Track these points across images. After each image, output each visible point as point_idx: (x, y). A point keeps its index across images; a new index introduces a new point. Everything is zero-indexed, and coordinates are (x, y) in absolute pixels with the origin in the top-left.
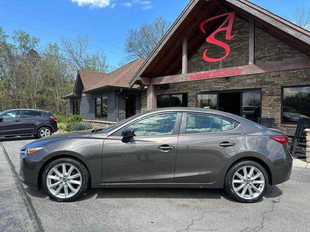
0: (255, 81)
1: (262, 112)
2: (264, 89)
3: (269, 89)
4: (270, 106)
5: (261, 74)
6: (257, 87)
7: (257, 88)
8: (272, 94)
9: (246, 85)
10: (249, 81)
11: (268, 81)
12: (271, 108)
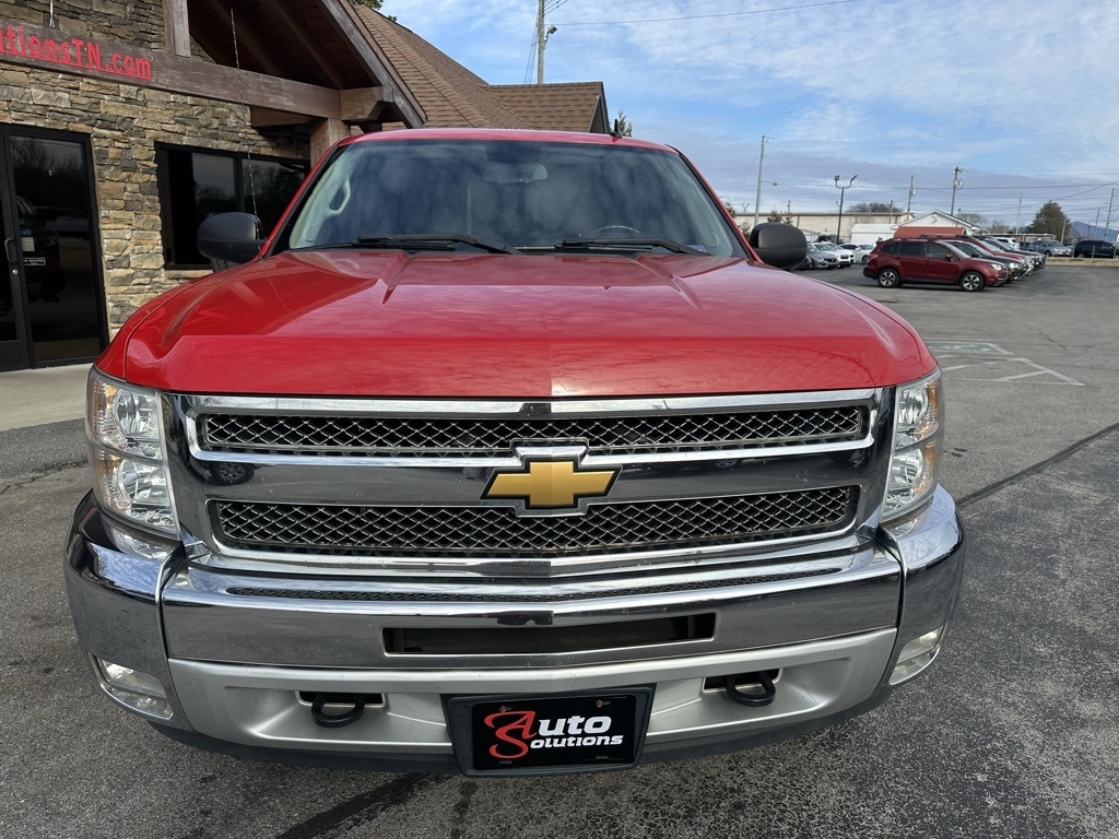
0: (64, 99)
1: (99, 229)
2: (104, 143)
3: (121, 145)
4: (126, 208)
5: (85, 80)
6: (72, 127)
7: (73, 132)
8: (130, 167)
9: (28, 110)
10: (38, 95)
11: (112, 111)
12: (132, 214)
